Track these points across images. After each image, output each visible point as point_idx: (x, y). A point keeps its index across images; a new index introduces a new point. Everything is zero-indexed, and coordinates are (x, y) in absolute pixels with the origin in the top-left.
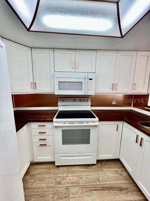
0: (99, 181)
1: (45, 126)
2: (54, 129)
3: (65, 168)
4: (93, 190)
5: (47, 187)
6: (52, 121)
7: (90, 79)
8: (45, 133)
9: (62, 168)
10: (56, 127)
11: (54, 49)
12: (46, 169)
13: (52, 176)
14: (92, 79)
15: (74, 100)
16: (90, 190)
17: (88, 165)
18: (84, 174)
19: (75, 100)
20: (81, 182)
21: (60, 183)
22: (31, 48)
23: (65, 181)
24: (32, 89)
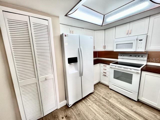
0: (132, 107)
1: (106, 66)
2: (110, 69)
3: (114, 92)
5: (103, 91)
6: (109, 64)
7: (140, 40)
8: (106, 69)
9: (112, 91)
10: (111, 68)
11: (115, 26)
13: (106, 90)
14: (142, 40)
15: (130, 55)
16: (122, 105)
17: (130, 99)
19: (131, 56)
20: (119, 100)
21: (108, 94)
22: (105, 30)
23: (111, 95)
24: (104, 48)
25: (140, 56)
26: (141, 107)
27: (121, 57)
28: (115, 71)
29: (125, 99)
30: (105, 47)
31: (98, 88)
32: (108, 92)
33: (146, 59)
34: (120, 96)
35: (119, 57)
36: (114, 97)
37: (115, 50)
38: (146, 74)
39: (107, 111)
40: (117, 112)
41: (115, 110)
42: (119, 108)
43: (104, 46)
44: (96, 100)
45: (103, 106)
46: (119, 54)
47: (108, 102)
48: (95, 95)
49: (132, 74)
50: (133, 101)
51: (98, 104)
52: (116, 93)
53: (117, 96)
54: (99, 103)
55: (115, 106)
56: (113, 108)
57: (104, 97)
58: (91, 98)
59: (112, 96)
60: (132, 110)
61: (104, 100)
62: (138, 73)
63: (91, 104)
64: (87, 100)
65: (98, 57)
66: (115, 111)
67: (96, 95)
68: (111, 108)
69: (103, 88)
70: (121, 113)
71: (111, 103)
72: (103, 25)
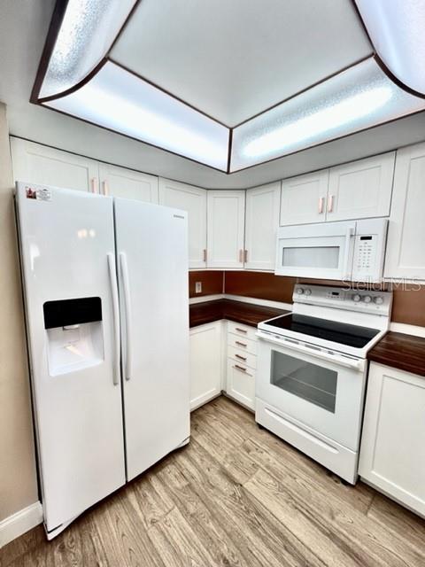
0: (333, 518)
1: (245, 332)
3: (272, 439)
4: (302, 513)
5: (227, 439)
6: (256, 326)
7: (363, 238)
8: (245, 346)
9: (265, 435)
11: (281, 180)
12: (239, 415)
13: (243, 432)
14: (370, 238)
15: (334, 294)
16: (296, 508)
18: (304, 476)
19: (337, 294)
20: (287, 481)
21: (248, 451)
22: (246, 190)
23: (259, 455)
24: (241, 261)
25: (368, 299)
26: (370, 515)
27: (303, 298)
28: (275, 355)
29: (310, 475)
30: (244, 256)
31: (213, 424)
32: (248, 442)
33: (385, 309)
34: (293, 462)
35: (295, 297)
36: (268, 467)
37: (281, 271)
38: (385, 376)
39: (224, 549)
40: (268, 553)
41: (263, 539)
42: (281, 528)
43: (241, 251)
44: (190, 485)
45: (213, 517)
46: (296, 286)
47: (239, 494)
48: (190, 459)
49: (336, 374)
50: (340, 485)
51: (192, 509)
52: (280, 446)
53: (281, 459)
54: (200, 505)
55: (264, 518)
56: (254, 526)
57: (227, 466)
58: (171, 477)
59: (260, 460)
60: (332, 536)
61: (224, 484)
62: (355, 370)
63: (162, 513)
64: (151, 489)
65: (226, 292)
66: (263, 547)
67: (198, 460)
68: (248, 533)
69: (233, 420)
70: (287, 556)
71: (250, 501)
72: (231, 171)
